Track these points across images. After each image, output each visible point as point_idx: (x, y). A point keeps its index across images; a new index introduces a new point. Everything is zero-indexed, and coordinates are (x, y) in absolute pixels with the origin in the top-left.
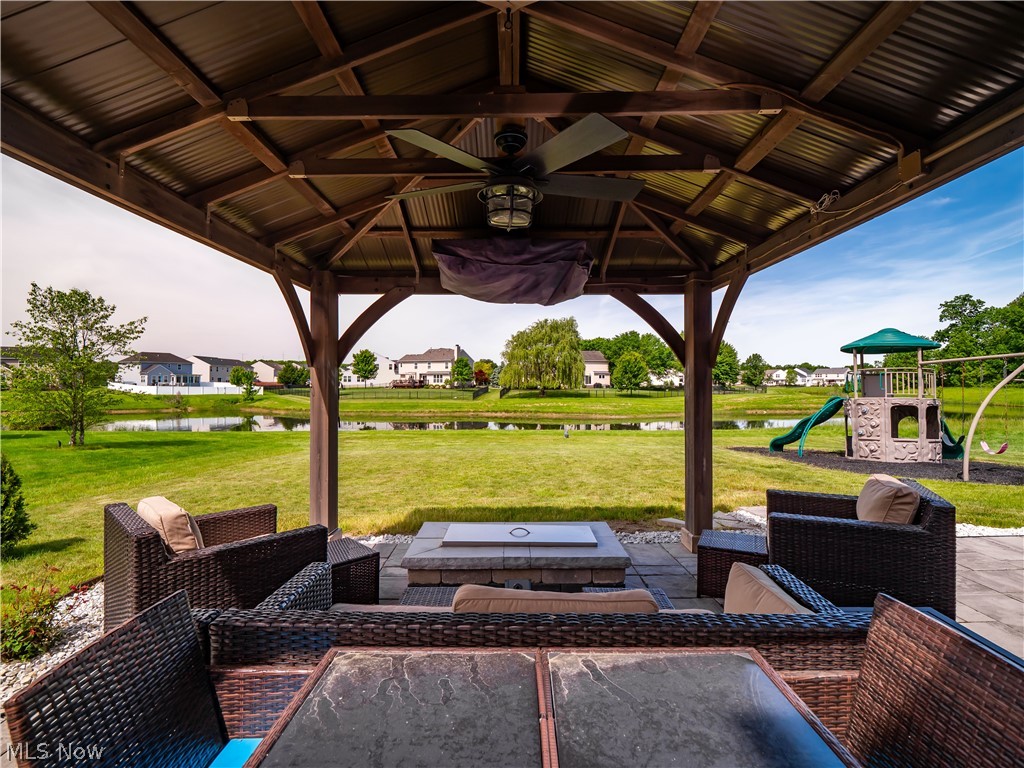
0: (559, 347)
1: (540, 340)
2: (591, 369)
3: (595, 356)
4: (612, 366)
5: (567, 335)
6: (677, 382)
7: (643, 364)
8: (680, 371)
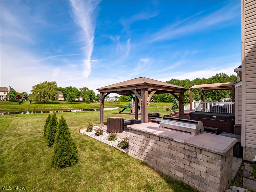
0: (51, 90)
1: (45, 87)
3: (60, 92)
4: (65, 95)
5: (54, 86)
6: (81, 100)
7: (75, 95)
8: (82, 97)
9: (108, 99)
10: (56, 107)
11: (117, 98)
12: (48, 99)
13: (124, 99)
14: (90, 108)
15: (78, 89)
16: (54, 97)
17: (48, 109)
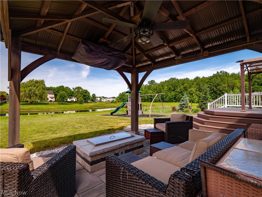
0: (38, 88)
1: (31, 86)
2: (49, 96)
3: (50, 92)
4: (56, 95)
5: (41, 85)
6: (75, 100)
7: (66, 95)
8: (76, 97)
9: (105, 99)
10: (43, 108)
11: (115, 99)
12: (34, 99)
13: (122, 99)
14: (83, 109)
15: (71, 89)
16: (42, 97)
17: (33, 110)
